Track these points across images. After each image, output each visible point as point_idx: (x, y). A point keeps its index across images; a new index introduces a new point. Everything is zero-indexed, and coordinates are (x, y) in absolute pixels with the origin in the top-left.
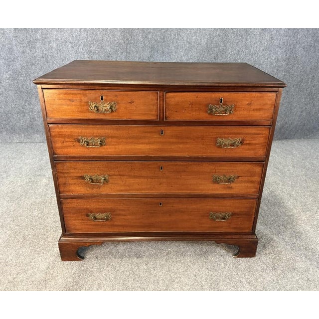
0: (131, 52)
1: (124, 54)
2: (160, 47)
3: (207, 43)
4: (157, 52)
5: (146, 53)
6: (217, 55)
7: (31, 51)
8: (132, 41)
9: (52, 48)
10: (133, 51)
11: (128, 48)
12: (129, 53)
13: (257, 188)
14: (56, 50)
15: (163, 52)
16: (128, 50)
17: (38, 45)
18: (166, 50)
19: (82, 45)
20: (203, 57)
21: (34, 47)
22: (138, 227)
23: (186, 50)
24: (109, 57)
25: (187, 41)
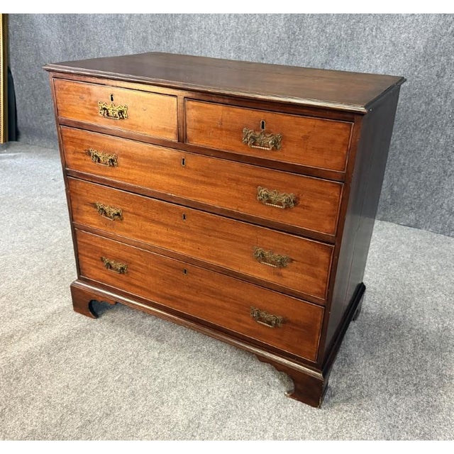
0: (296, 54)
1: (286, 56)
2: (343, 49)
3: (425, 47)
4: (338, 56)
5: (319, 57)
6: (444, 69)
7: (167, 43)
8: (301, 37)
9: (192, 40)
10: (299, 52)
11: (293, 46)
12: (294, 54)
13: (322, 288)
14: (197, 43)
15: (348, 57)
16: (292, 51)
17: (177, 34)
18: (353, 54)
19: (229, 39)
20: (415, 71)
21: (172, 39)
22: (158, 296)
23: (386, 56)
24: (263, 59)
25: (391, 41)
